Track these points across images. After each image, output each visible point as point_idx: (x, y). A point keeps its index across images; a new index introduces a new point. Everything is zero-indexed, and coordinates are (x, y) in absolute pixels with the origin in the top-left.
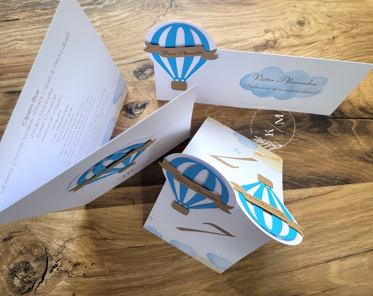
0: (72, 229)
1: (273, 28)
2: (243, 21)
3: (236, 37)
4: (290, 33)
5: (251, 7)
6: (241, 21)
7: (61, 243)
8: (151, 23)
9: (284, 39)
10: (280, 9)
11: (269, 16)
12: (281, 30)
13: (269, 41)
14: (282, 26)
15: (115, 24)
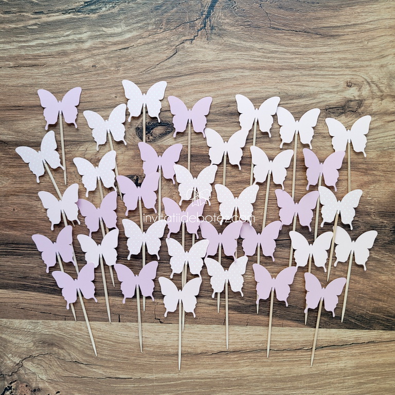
0: (32, 344)
1: (360, 80)
2: (315, 63)
3: (299, 88)
4: (387, 91)
5: (331, 41)
6: (311, 64)
7: (17, 360)
8: (169, 53)
9: (375, 101)
10: (378, 50)
11: (357, 60)
12: (373, 85)
13: (351, 101)
14: (375, 78)
15: (114, 48)
